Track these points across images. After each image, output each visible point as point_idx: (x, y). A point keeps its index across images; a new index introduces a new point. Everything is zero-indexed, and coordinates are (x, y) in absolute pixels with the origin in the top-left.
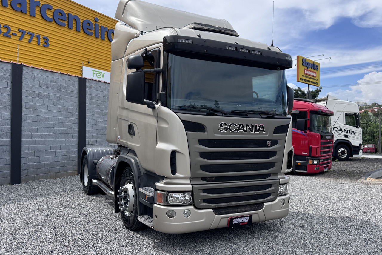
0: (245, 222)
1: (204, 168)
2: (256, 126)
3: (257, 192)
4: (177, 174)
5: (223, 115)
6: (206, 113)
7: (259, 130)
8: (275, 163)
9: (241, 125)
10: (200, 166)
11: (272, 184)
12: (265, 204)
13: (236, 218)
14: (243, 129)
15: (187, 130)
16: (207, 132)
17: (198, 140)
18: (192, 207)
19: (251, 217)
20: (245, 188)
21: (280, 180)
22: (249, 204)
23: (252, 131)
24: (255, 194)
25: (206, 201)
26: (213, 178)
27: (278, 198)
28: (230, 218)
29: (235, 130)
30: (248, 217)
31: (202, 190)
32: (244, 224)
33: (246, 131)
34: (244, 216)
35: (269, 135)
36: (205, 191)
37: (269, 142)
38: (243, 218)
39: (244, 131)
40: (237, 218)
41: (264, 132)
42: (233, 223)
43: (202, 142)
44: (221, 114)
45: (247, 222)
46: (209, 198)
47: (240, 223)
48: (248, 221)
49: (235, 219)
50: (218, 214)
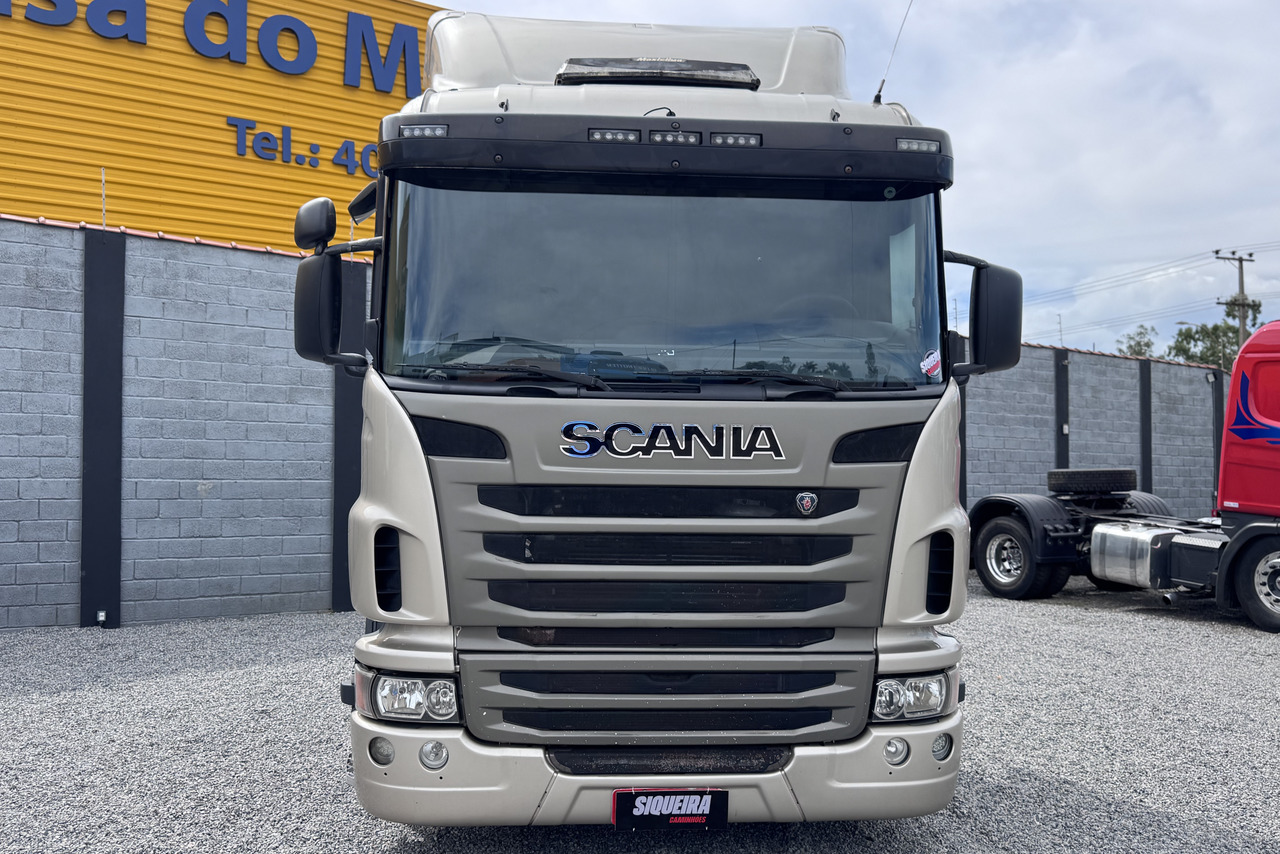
0: (691, 815)
1: (504, 590)
2: (737, 431)
3: (752, 697)
4: (401, 610)
5: (583, 391)
6: (505, 389)
7: (752, 447)
8: (848, 586)
9: (663, 431)
10: (486, 583)
11: (833, 673)
12: (799, 751)
13: (647, 795)
14: (674, 446)
15: (430, 448)
16: (511, 459)
17: (476, 487)
18: (458, 734)
19: (720, 798)
20: (696, 676)
21: (882, 657)
22: (715, 743)
23: (716, 451)
24: (741, 706)
25: (514, 715)
26: (548, 632)
27: (876, 733)
28: (621, 791)
29: (635, 450)
30: (708, 799)
31: (497, 676)
32: (689, 820)
33: (688, 452)
34: (692, 789)
35: (802, 470)
36: (510, 677)
37: (807, 499)
38: (680, 798)
39: (678, 452)
40: (654, 794)
41: (778, 454)
42: (636, 812)
43: (490, 495)
44: (574, 390)
45: (703, 815)
46: (524, 705)
47: (670, 815)
48: (707, 812)
49: (643, 799)
50: (568, 770)
